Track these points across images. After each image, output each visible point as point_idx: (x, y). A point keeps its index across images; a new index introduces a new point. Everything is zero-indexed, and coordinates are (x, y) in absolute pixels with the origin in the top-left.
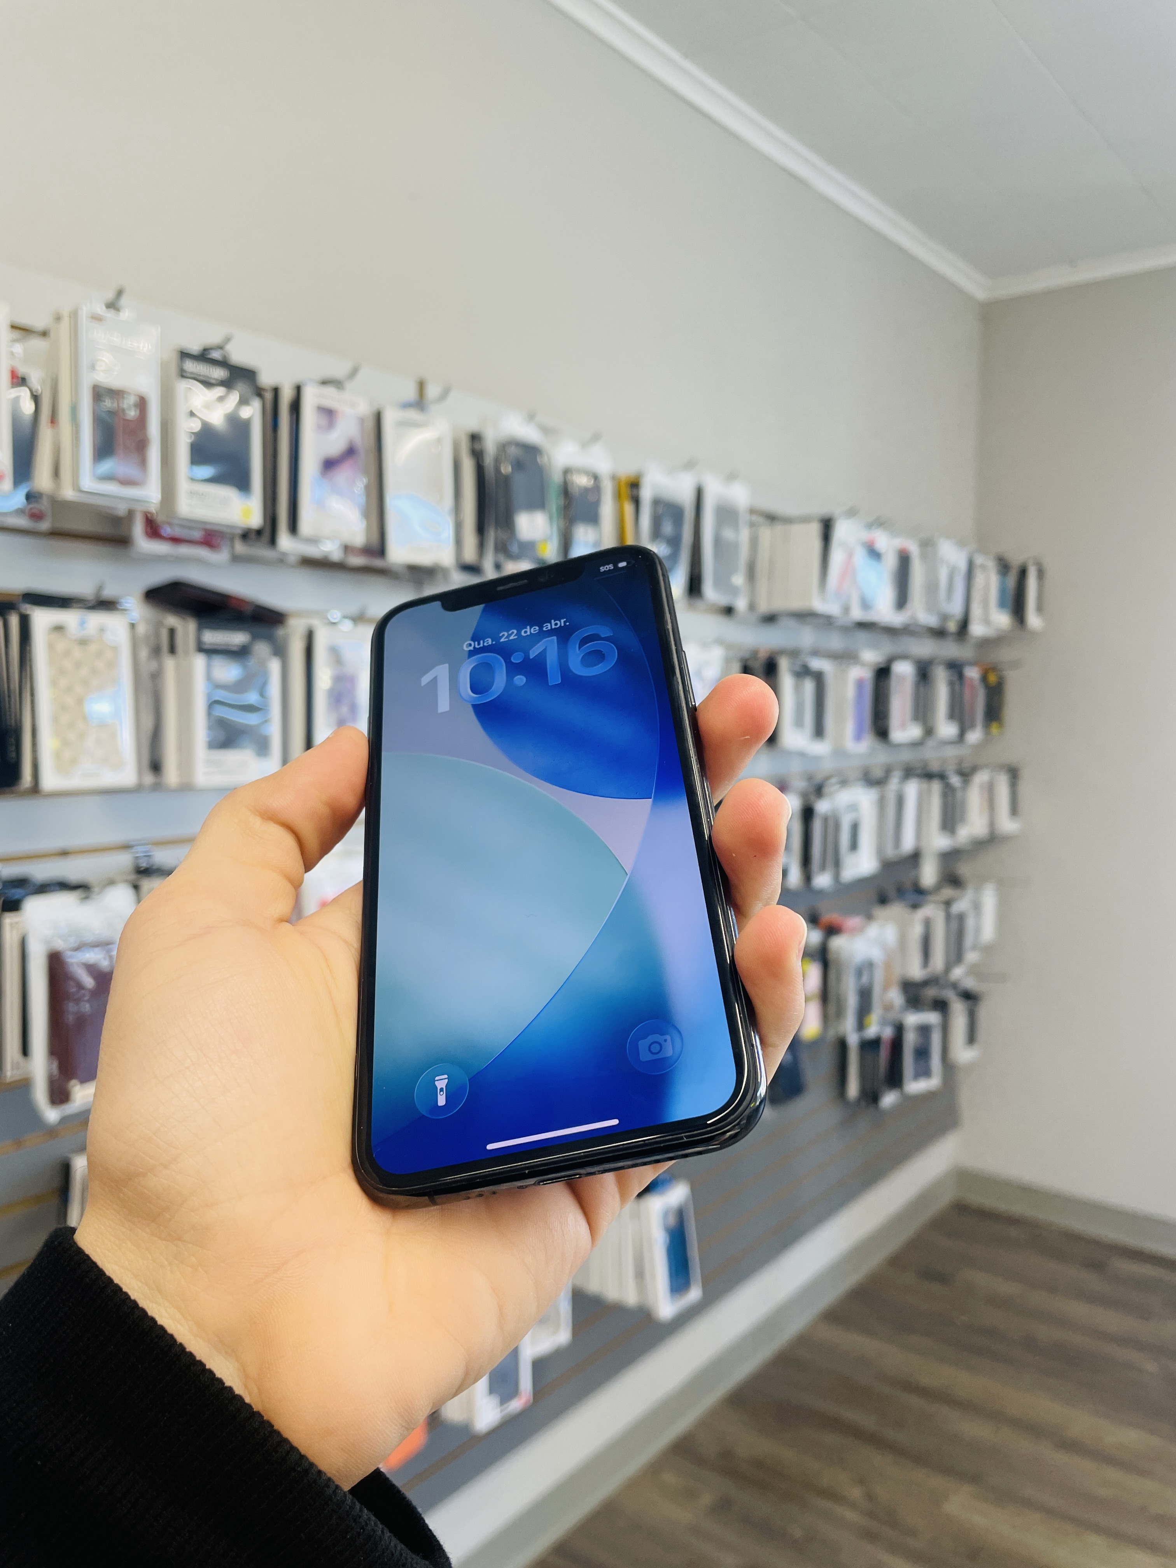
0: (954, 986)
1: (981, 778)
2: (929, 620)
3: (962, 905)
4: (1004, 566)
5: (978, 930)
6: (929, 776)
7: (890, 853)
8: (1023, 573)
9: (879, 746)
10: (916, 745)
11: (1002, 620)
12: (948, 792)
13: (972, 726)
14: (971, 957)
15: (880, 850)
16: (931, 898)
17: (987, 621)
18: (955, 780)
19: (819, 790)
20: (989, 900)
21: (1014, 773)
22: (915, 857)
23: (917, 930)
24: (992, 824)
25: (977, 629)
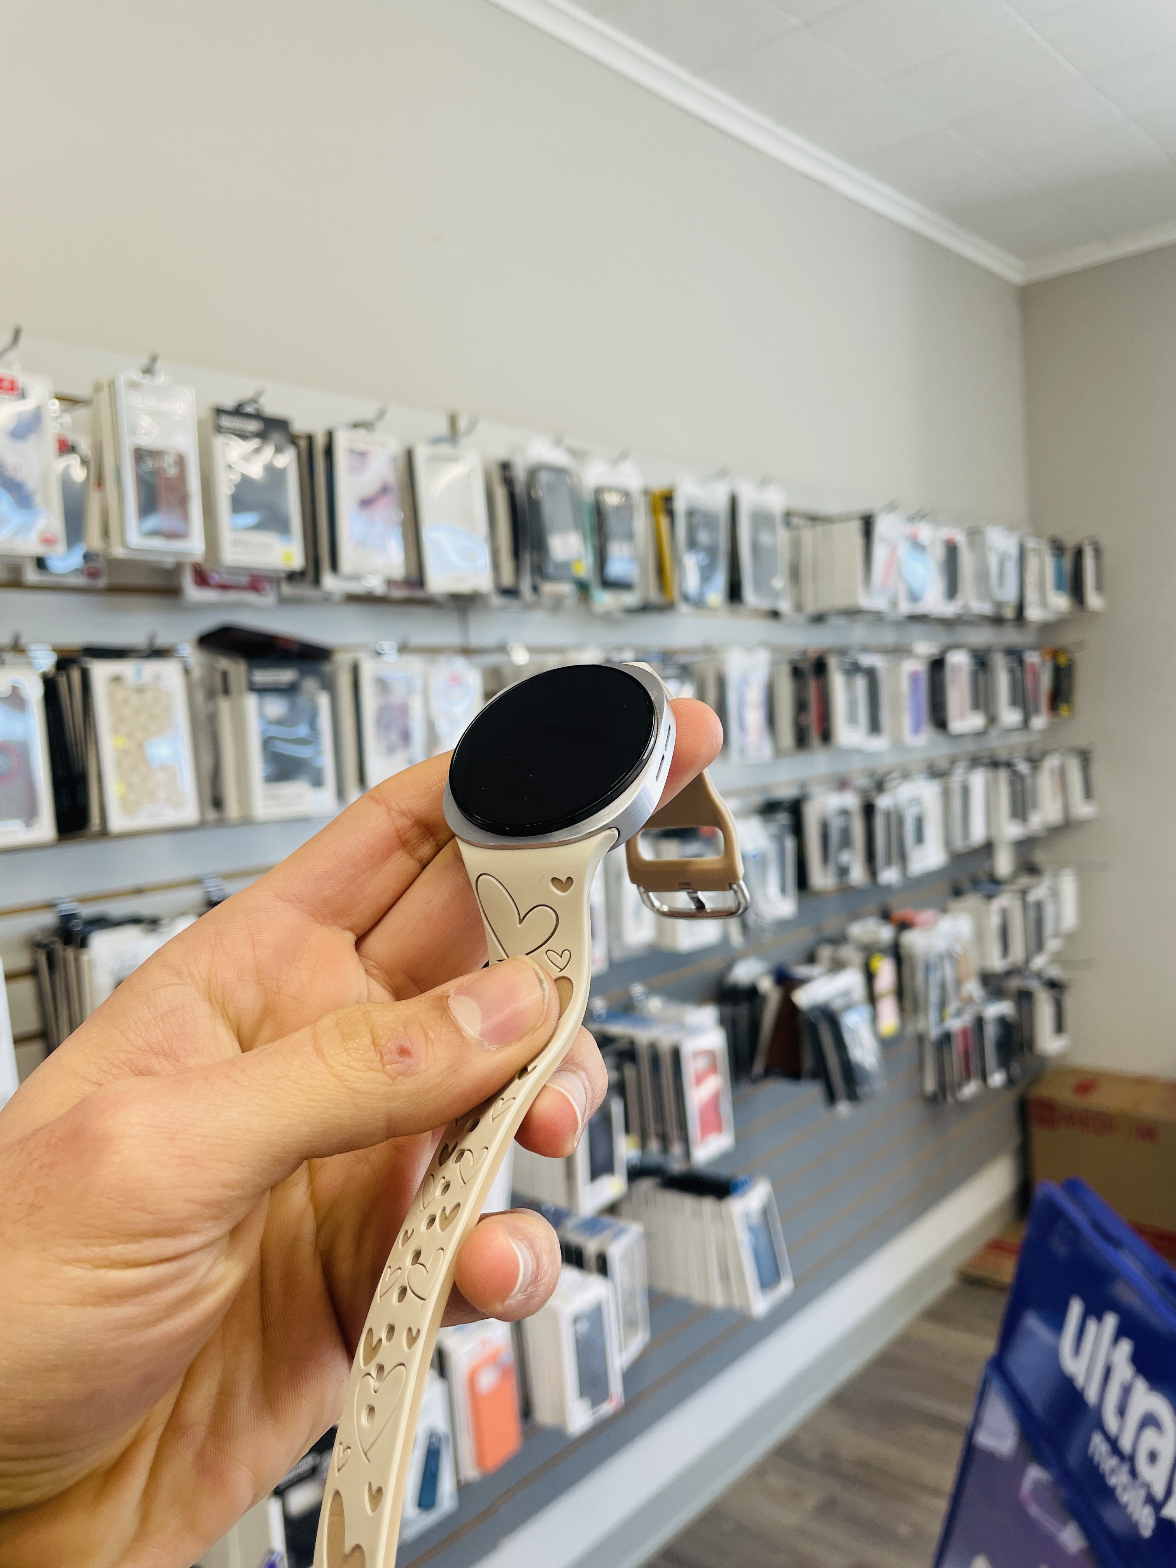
0: (1039, 975)
1: (1051, 763)
2: (984, 608)
3: (1039, 892)
4: (1058, 548)
5: (1058, 917)
6: (994, 764)
7: (959, 844)
8: (1079, 554)
9: (939, 737)
10: (980, 734)
11: (1061, 602)
12: (1016, 779)
13: (1037, 711)
14: (1053, 945)
15: (948, 842)
16: (1006, 888)
17: (1043, 603)
18: (1023, 767)
19: (880, 786)
20: (1068, 885)
21: (1085, 757)
22: (988, 848)
23: (994, 921)
24: (1066, 810)
25: (1034, 613)
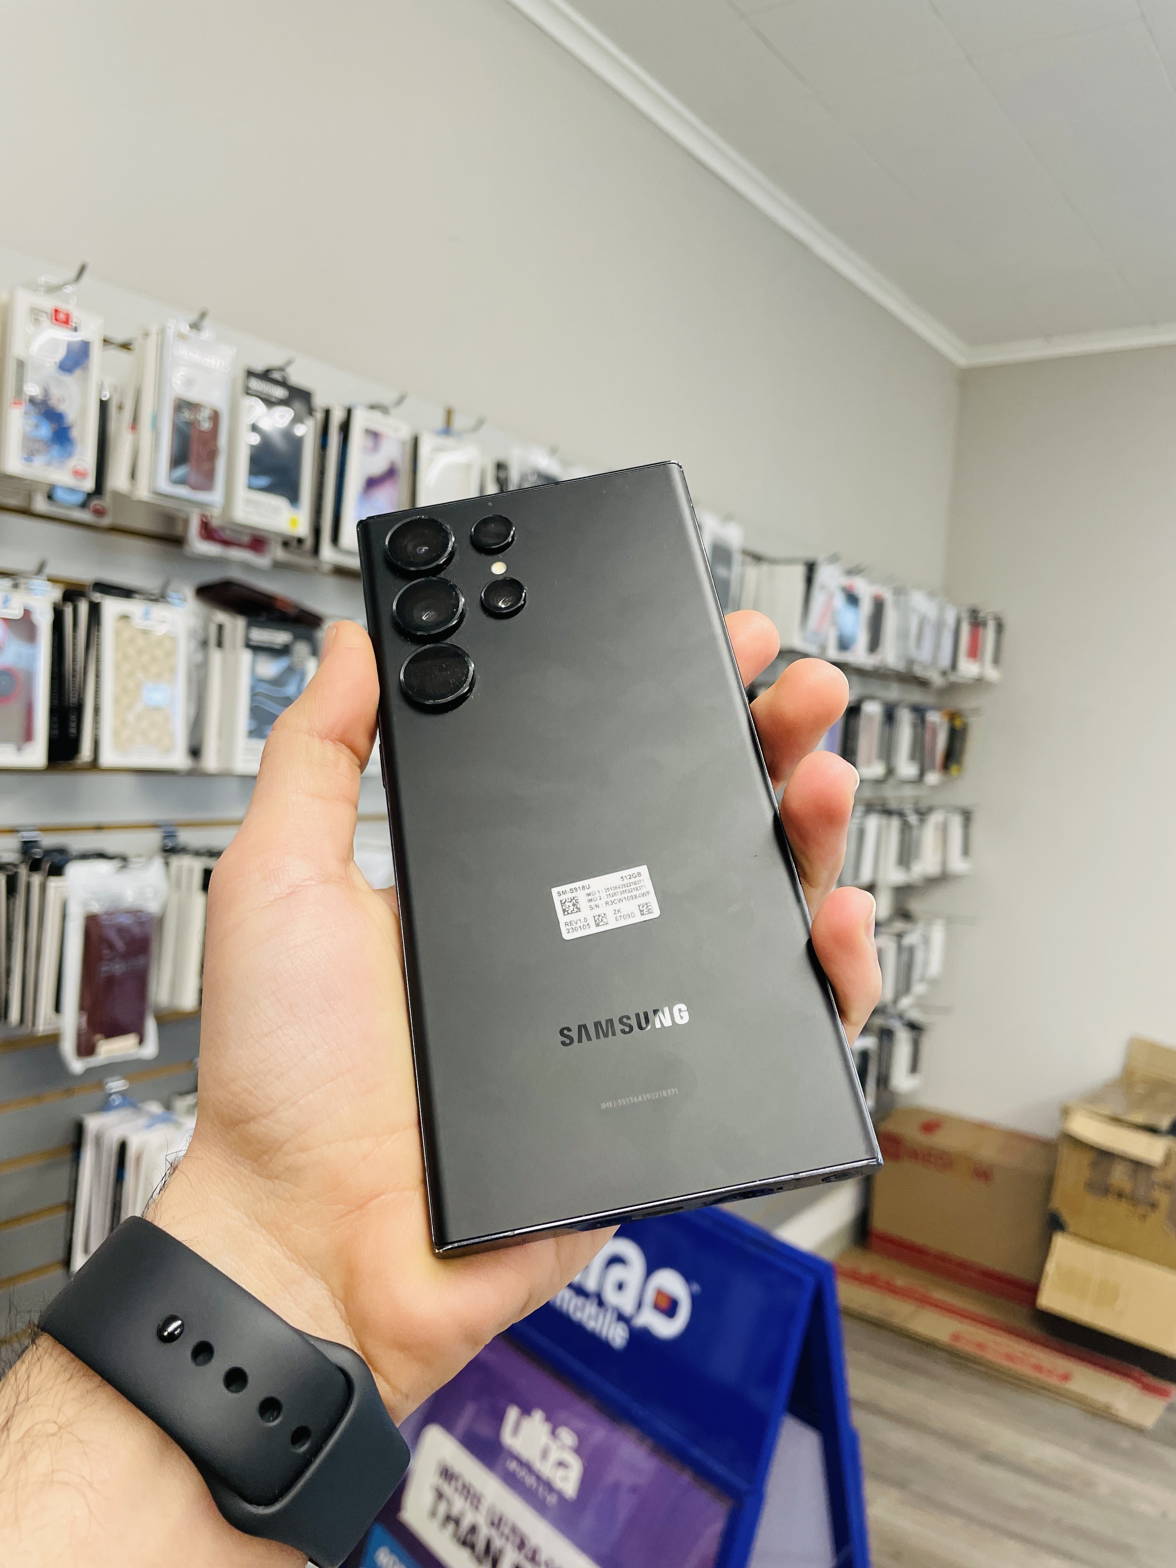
0: (901, 1016)
1: (935, 818)
2: (898, 664)
3: (913, 938)
5: (926, 963)
6: (888, 812)
10: (878, 782)
12: (906, 829)
13: (931, 767)
14: (919, 988)
18: (913, 819)
20: (938, 935)
21: (967, 816)
24: (944, 863)
